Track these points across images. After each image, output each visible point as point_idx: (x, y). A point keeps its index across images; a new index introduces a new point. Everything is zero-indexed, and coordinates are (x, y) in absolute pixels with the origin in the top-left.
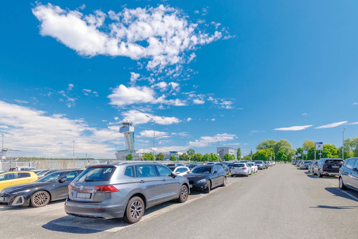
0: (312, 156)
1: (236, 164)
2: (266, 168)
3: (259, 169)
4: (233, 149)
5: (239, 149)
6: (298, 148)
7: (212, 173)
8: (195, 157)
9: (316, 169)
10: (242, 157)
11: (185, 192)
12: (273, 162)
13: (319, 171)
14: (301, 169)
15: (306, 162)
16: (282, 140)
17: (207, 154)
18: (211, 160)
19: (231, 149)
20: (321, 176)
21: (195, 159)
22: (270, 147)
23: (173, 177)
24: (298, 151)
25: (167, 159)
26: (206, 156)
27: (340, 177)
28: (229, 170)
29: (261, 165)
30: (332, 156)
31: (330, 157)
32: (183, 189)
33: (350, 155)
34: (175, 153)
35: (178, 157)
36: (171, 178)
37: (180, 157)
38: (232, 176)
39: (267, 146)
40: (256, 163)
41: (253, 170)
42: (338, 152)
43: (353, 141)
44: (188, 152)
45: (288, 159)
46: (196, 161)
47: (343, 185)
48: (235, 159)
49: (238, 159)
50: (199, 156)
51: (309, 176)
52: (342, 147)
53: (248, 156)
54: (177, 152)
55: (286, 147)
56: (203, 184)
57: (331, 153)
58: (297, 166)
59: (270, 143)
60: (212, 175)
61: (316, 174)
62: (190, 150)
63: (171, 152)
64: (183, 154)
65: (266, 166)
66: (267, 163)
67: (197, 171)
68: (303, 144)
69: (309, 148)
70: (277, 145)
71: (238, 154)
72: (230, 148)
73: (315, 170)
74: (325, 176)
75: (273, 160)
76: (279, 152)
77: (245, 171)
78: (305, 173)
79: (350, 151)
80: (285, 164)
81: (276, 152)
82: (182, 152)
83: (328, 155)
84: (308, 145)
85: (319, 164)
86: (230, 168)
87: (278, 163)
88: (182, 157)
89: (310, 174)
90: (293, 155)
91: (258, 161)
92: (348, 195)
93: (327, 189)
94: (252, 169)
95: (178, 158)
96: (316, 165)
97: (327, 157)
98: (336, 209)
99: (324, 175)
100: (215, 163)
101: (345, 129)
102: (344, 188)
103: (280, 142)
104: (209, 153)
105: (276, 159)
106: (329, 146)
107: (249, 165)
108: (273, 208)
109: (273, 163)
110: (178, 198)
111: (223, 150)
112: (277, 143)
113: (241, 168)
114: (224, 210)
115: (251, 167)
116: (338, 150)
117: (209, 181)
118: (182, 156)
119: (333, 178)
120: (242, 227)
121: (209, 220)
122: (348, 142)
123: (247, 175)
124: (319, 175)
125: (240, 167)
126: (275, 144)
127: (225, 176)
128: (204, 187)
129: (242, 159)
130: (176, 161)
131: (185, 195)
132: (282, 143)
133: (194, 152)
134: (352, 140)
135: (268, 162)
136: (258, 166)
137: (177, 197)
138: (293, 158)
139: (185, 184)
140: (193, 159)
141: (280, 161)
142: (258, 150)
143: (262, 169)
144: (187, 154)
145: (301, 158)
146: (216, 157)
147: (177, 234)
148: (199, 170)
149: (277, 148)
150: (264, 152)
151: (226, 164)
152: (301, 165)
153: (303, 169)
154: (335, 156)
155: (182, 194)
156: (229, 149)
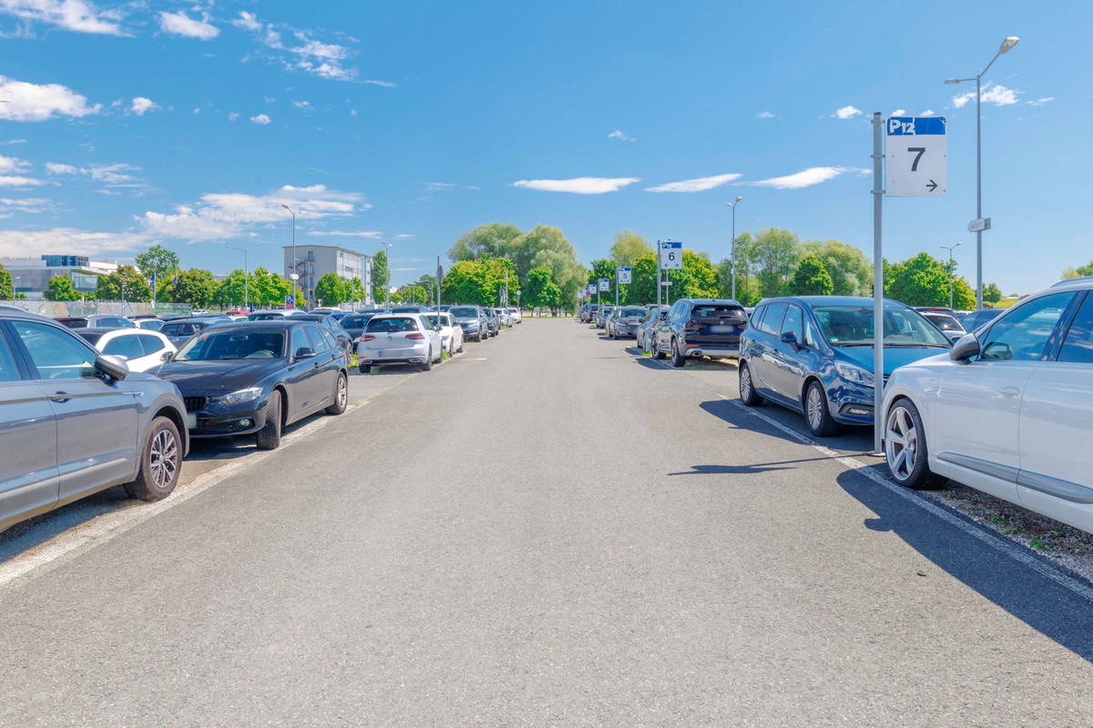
0: (642, 290)
1: (381, 320)
2: (492, 335)
3: (469, 337)
4: (353, 253)
5: (380, 254)
6: (599, 258)
7: (288, 357)
8: (180, 286)
9: (664, 336)
10: (393, 290)
11: (169, 449)
12: (515, 311)
13: (674, 344)
14: (611, 336)
15: (627, 313)
16: (544, 227)
17: (237, 273)
18: (258, 301)
19: (345, 255)
20: (681, 362)
21: (183, 292)
22: (502, 252)
23: (103, 379)
24: (597, 271)
25: (26, 294)
26: (233, 282)
27: (743, 363)
28: (349, 345)
29: (474, 323)
30: (699, 292)
31: (694, 296)
32: (157, 437)
33: (751, 289)
34: (73, 263)
35: (93, 281)
36: (97, 385)
37: (101, 282)
38: (365, 368)
39: (491, 249)
40: (457, 313)
41: (447, 343)
42: (717, 277)
43: (758, 245)
44: (143, 262)
45: (562, 303)
46: (184, 306)
47: (753, 390)
48: (363, 298)
49: (378, 299)
50: (201, 281)
51: (642, 362)
52: (729, 264)
53: (418, 284)
54: (87, 259)
55: (557, 256)
56: (248, 409)
57: (696, 281)
58: (598, 326)
59: (500, 237)
60: (286, 369)
61: (662, 356)
62: (155, 252)
63: (51, 260)
64: (120, 271)
65: (490, 328)
66: (495, 314)
67: (211, 351)
68: (613, 244)
69: (631, 262)
70: (526, 246)
71: (378, 278)
72: (343, 250)
73: (659, 342)
74: (692, 363)
75: (513, 304)
76: (532, 271)
77: (416, 347)
78: (628, 350)
79: (749, 275)
80: (555, 319)
81: (520, 274)
82: (113, 262)
83: (688, 287)
84: (627, 250)
85: (672, 320)
86: (354, 336)
87: (526, 314)
88: (112, 286)
89: (645, 356)
90: (581, 285)
91: (464, 306)
92: (770, 425)
93: (706, 406)
94: (445, 338)
95: (89, 290)
96: (663, 323)
97: (685, 295)
98: (747, 475)
99: (690, 358)
100: (287, 313)
101: (738, 200)
102: (757, 399)
103: (535, 235)
104: (249, 270)
105: (521, 300)
106: (692, 258)
107: (434, 323)
108: (550, 490)
109: (513, 315)
110: (133, 479)
111: (311, 258)
112: (525, 240)
113: (403, 334)
114: (361, 515)
115: (440, 329)
116: (717, 271)
117: (277, 391)
118: (112, 279)
119: (715, 367)
120: (452, 576)
121: (306, 568)
122: (743, 246)
123: (427, 364)
124: (674, 360)
125: (396, 329)
126: (519, 241)
127: (343, 370)
128: (253, 423)
129: (395, 299)
130: (82, 302)
131: (168, 464)
132: (543, 241)
133: (174, 262)
134: (754, 239)
135: (498, 312)
136: (464, 326)
137: (129, 475)
138: (580, 295)
139: (168, 412)
140: (172, 293)
141: (538, 308)
142: (458, 263)
143: (476, 339)
144: (136, 269)
145: (607, 296)
146: (279, 289)
147: (159, 653)
148: (220, 346)
149: (524, 258)
150: (479, 271)
151: (336, 317)
152: (612, 324)
153: (617, 338)
154: (707, 293)
155: (154, 458)
156: (338, 253)
